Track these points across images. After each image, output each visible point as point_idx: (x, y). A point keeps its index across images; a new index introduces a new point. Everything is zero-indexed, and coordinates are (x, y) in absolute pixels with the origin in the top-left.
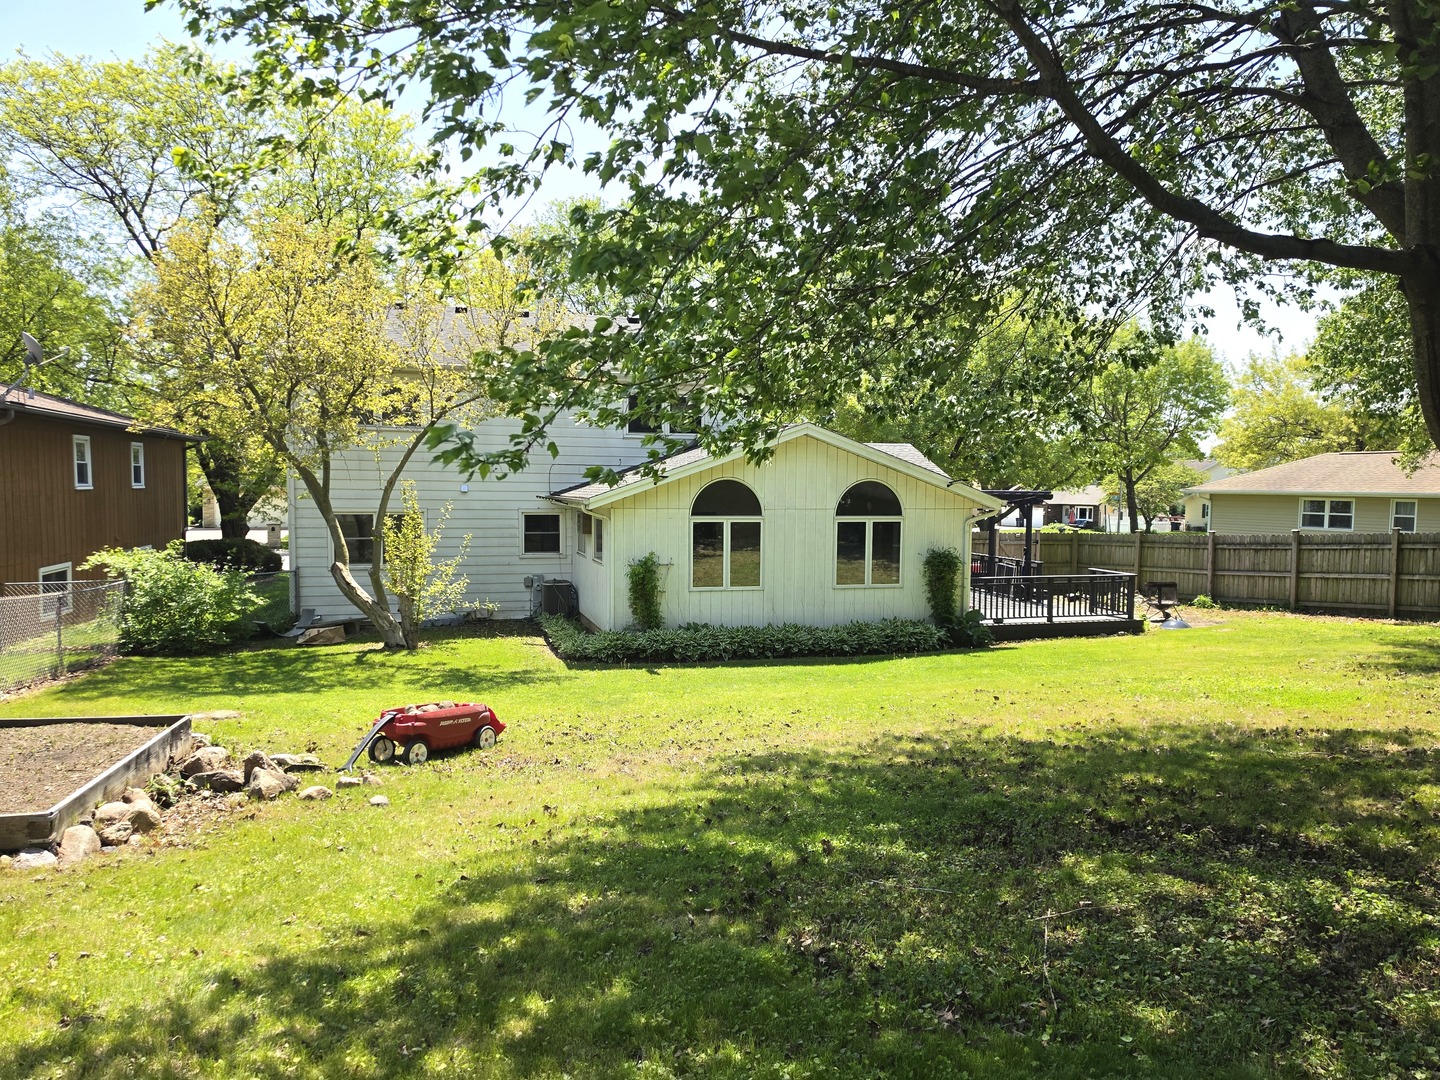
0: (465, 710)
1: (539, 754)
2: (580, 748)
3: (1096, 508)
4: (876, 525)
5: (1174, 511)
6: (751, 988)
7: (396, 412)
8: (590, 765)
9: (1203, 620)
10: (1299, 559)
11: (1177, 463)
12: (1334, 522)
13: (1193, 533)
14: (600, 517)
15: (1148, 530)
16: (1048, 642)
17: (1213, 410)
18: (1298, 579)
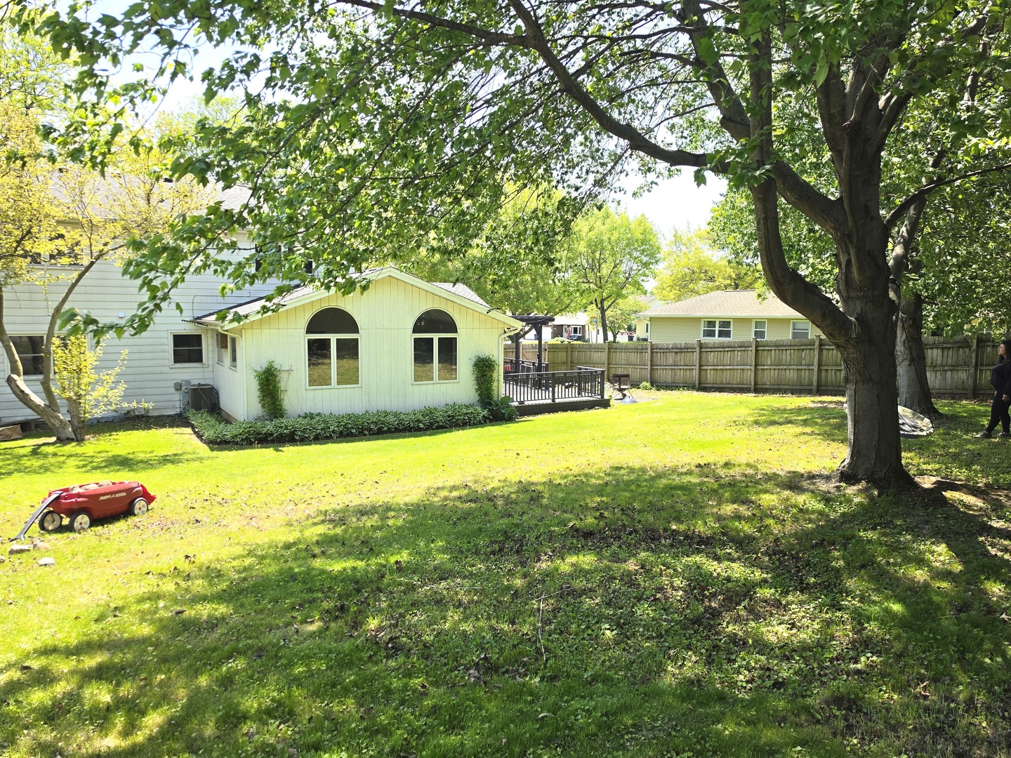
0: (122, 487)
1: (183, 517)
2: (217, 510)
3: (584, 326)
4: (440, 339)
5: (630, 329)
6: (338, 672)
7: (60, 254)
8: (225, 522)
9: (644, 397)
10: (700, 358)
11: (630, 297)
12: (721, 334)
13: (641, 342)
14: (234, 335)
15: (614, 341)
16: (552, 415)
17: (652, 263)
18: (700, 370)
